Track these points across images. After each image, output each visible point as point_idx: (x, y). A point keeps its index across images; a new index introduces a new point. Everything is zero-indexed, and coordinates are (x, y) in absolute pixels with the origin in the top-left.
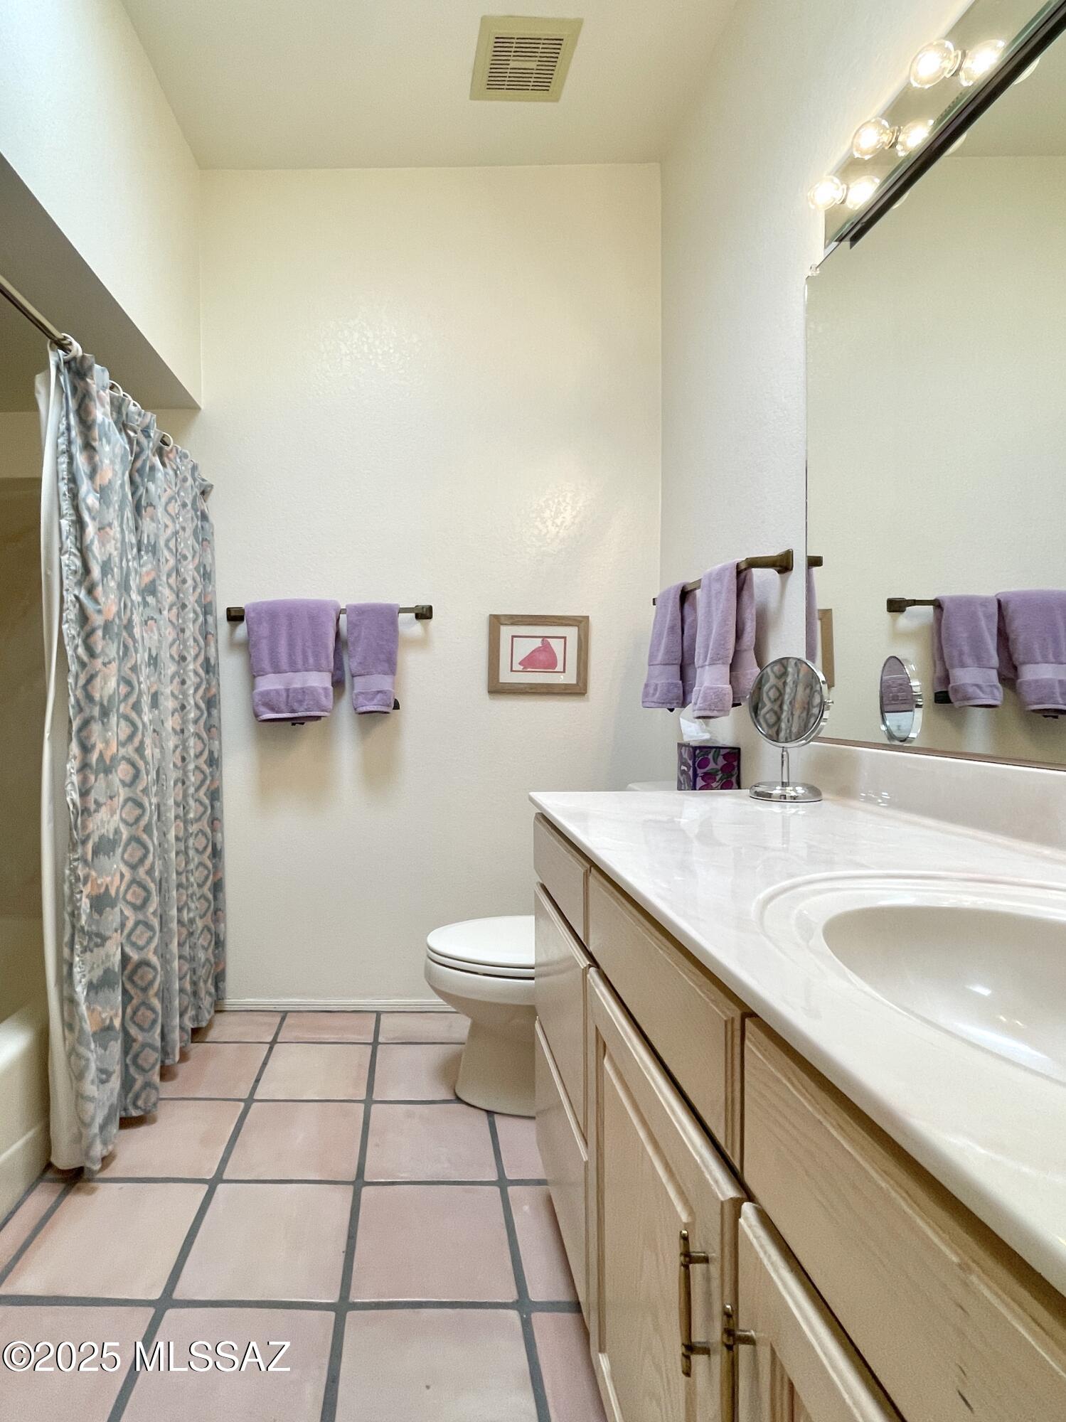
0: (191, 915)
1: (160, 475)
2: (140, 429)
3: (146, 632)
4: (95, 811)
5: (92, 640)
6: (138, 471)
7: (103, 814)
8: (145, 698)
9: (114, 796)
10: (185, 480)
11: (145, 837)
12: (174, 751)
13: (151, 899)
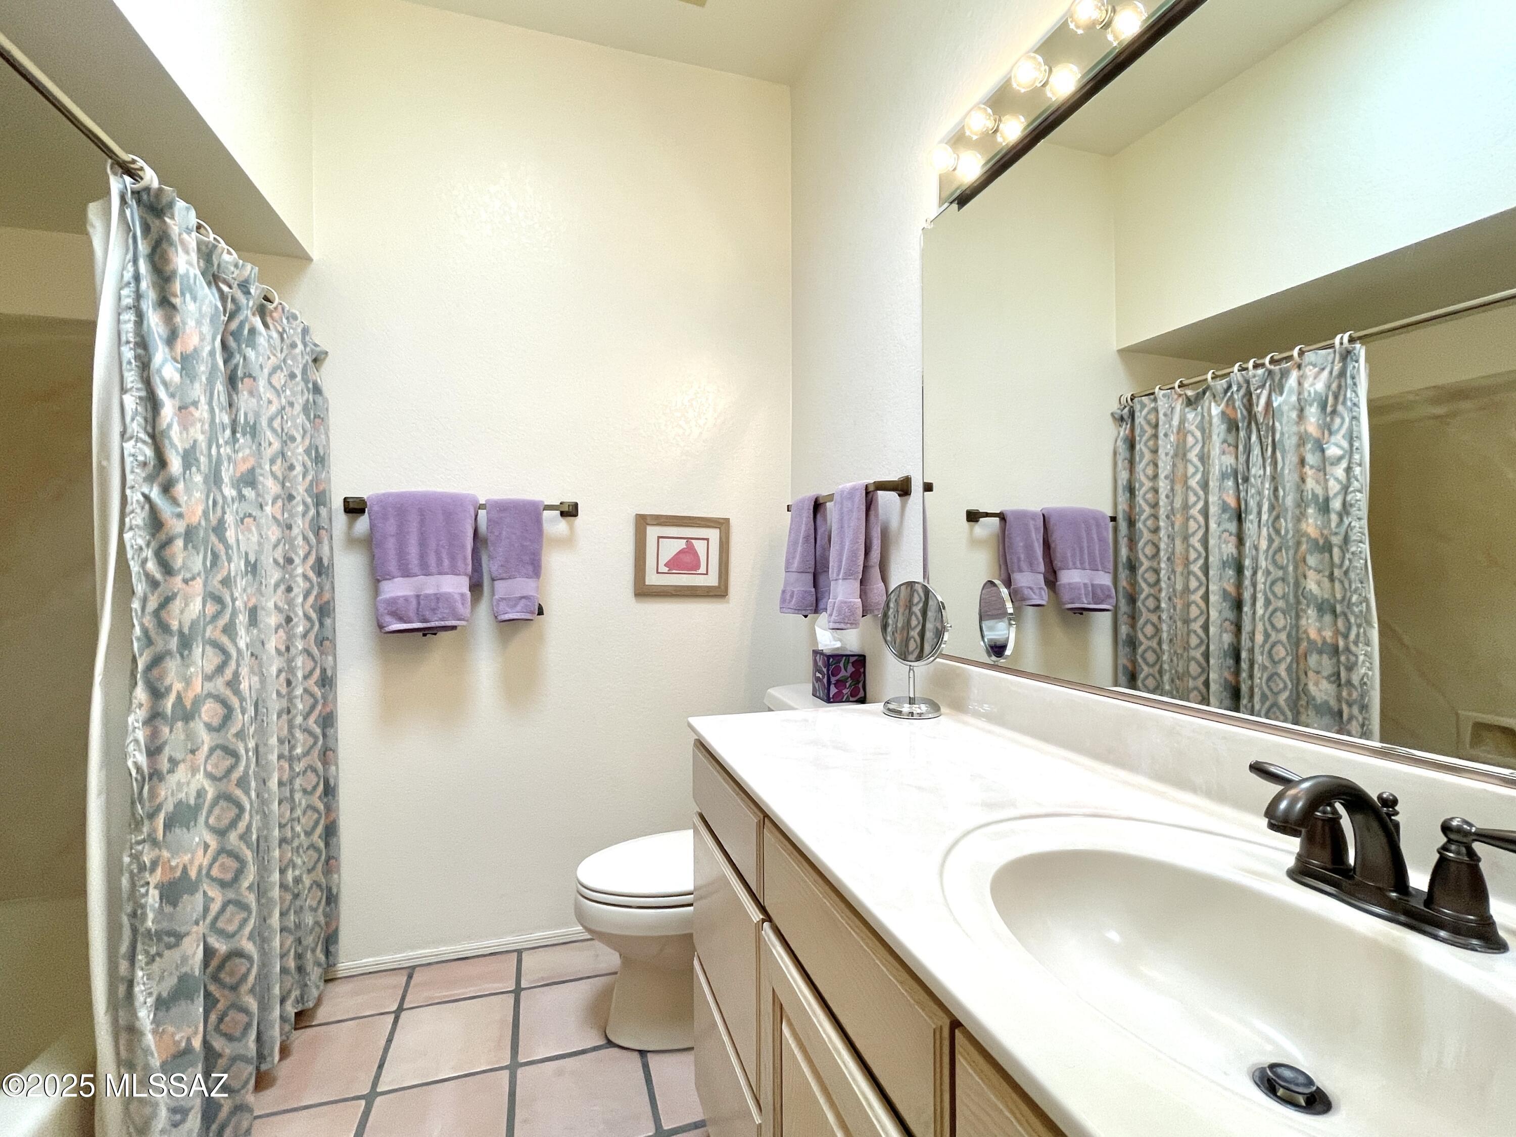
0: (297, 873)
1: (262, 341)
2: (236, 282)
3: (243, 533)
4: (169, 772)
5: (167, 552)
6: (232, 334)
7: (181, 773)
8: (241, 617)
9: (198, 749)
10: (293, 346)
11: (238, 793)
12: (278, 676)
13: (245, 870)
